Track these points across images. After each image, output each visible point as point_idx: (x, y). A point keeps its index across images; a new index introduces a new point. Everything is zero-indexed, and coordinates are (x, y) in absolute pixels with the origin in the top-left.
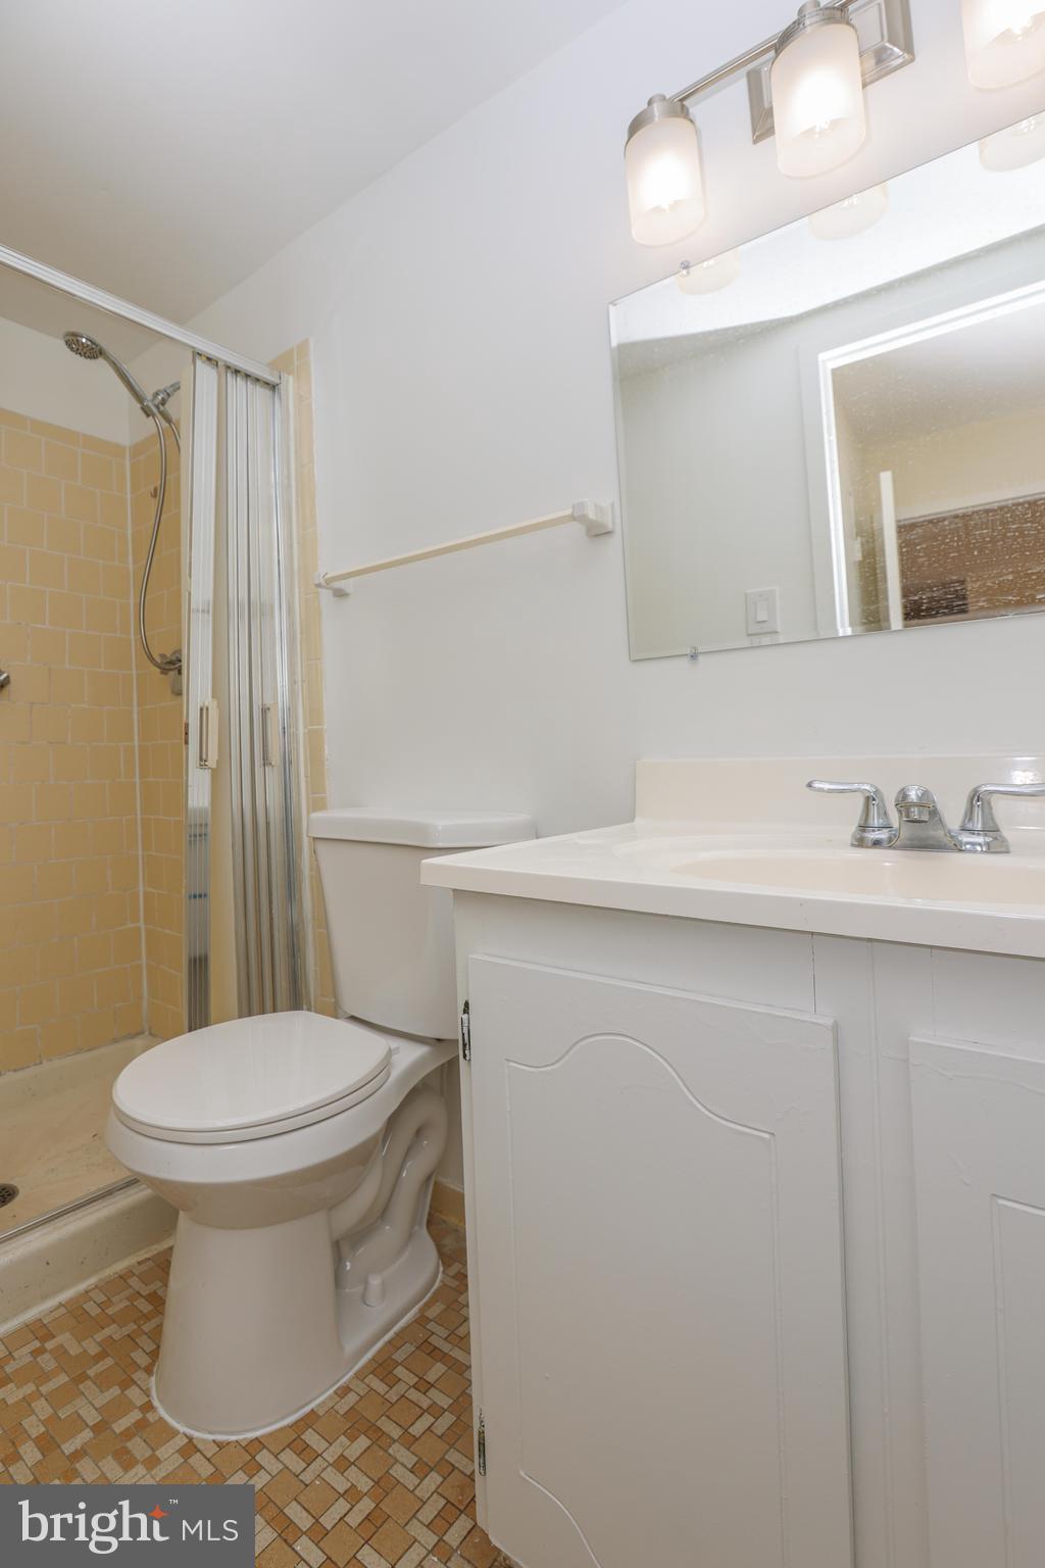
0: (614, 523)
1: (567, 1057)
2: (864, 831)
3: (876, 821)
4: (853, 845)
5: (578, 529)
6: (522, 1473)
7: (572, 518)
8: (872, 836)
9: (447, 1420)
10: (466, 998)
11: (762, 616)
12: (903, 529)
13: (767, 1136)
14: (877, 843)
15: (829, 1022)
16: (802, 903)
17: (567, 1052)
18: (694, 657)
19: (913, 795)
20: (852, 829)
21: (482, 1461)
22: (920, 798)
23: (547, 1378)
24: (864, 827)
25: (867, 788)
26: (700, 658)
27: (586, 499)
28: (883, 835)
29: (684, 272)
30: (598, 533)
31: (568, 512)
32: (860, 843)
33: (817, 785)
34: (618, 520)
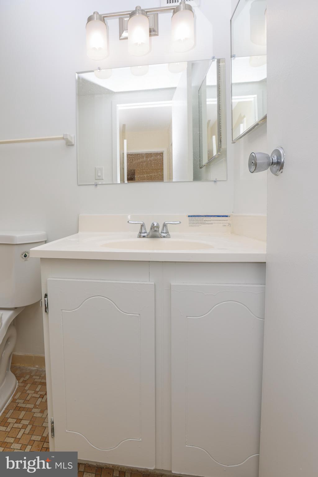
0: (74, 142)
1: (82, 305)
2: (141, 234)
3: (143, 231)
4: (138, 237)
5: (63, 142)
6: (67, 431)
7: (63, 138)
8: (143, 235)
9: (29, 427)
10: (46, 293)
11: (99, 174)
12: (128, 155)
13: (138, 315)
14: (144, 237)
15: (153, 283)
16: (149, 254)
17: (82, 304)
18: (96, 185)
19: (155, 225)
20: (138, 233)
21: (53, 434)
22: (157, 225)
23: (75, 400)
24: (140, 233)
25: (142, 222)
26: (98, 185)
27: (68, 133)
28: (145, 235)
29: (99, 70)
30: (69, 144)
31: (62, 136)
32: (140, 237)
33: (130, 222)
34: (76, 141)
